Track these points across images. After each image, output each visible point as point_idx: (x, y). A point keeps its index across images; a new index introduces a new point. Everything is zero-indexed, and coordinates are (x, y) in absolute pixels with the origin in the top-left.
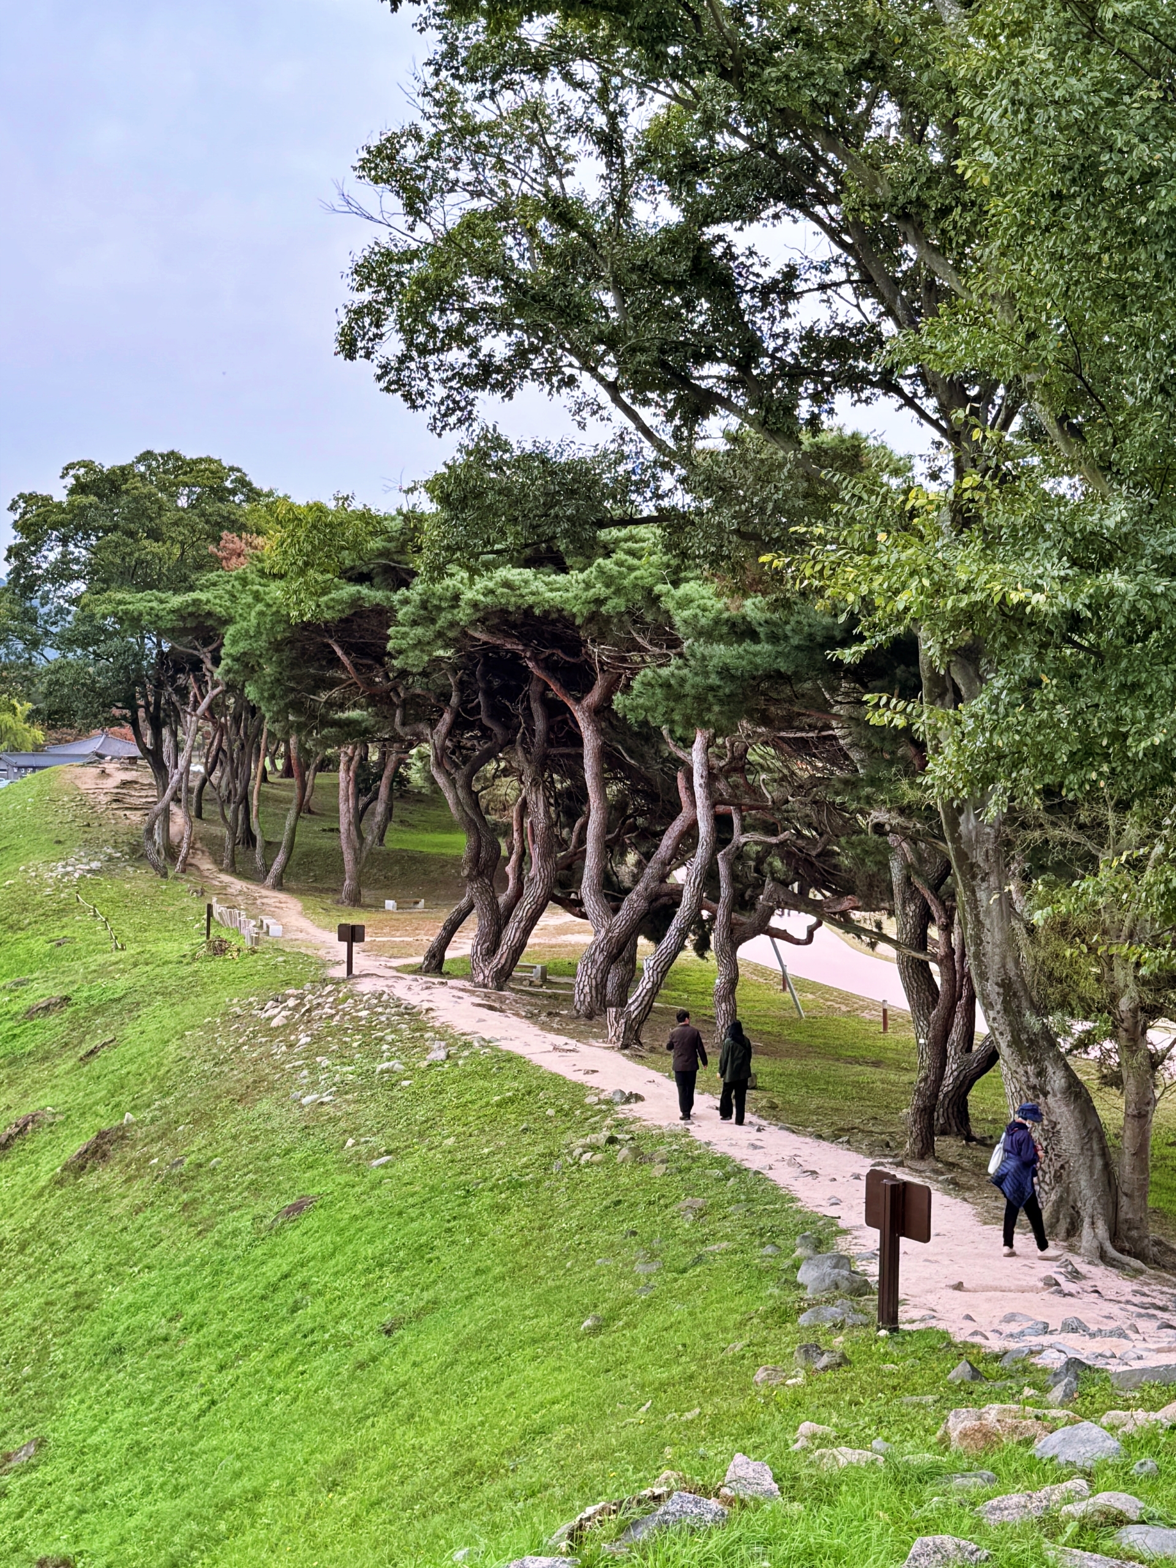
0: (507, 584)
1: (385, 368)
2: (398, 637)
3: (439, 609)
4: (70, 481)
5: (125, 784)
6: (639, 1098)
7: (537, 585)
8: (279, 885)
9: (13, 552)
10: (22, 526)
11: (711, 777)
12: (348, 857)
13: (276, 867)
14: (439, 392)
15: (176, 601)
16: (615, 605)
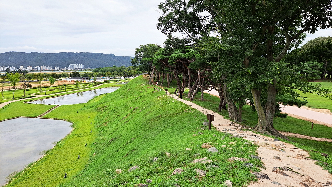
0: (180, 55)
1: (162, 30)
2: (169, 61)
3: (173, 58)
4: (140, 47)
5: (148, 77)
6: (192, 106)
7: (183, 55)
8: (162, 86)
9: (135, 54)
10: (136, 51)
11: (200, 74)
12: (168, 83)
13: (161, 84)
14: (168, 33)
15: (150, 59)
16: (191, 57)
